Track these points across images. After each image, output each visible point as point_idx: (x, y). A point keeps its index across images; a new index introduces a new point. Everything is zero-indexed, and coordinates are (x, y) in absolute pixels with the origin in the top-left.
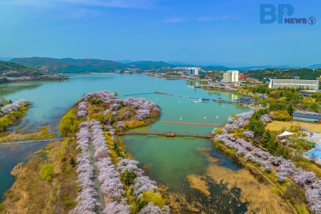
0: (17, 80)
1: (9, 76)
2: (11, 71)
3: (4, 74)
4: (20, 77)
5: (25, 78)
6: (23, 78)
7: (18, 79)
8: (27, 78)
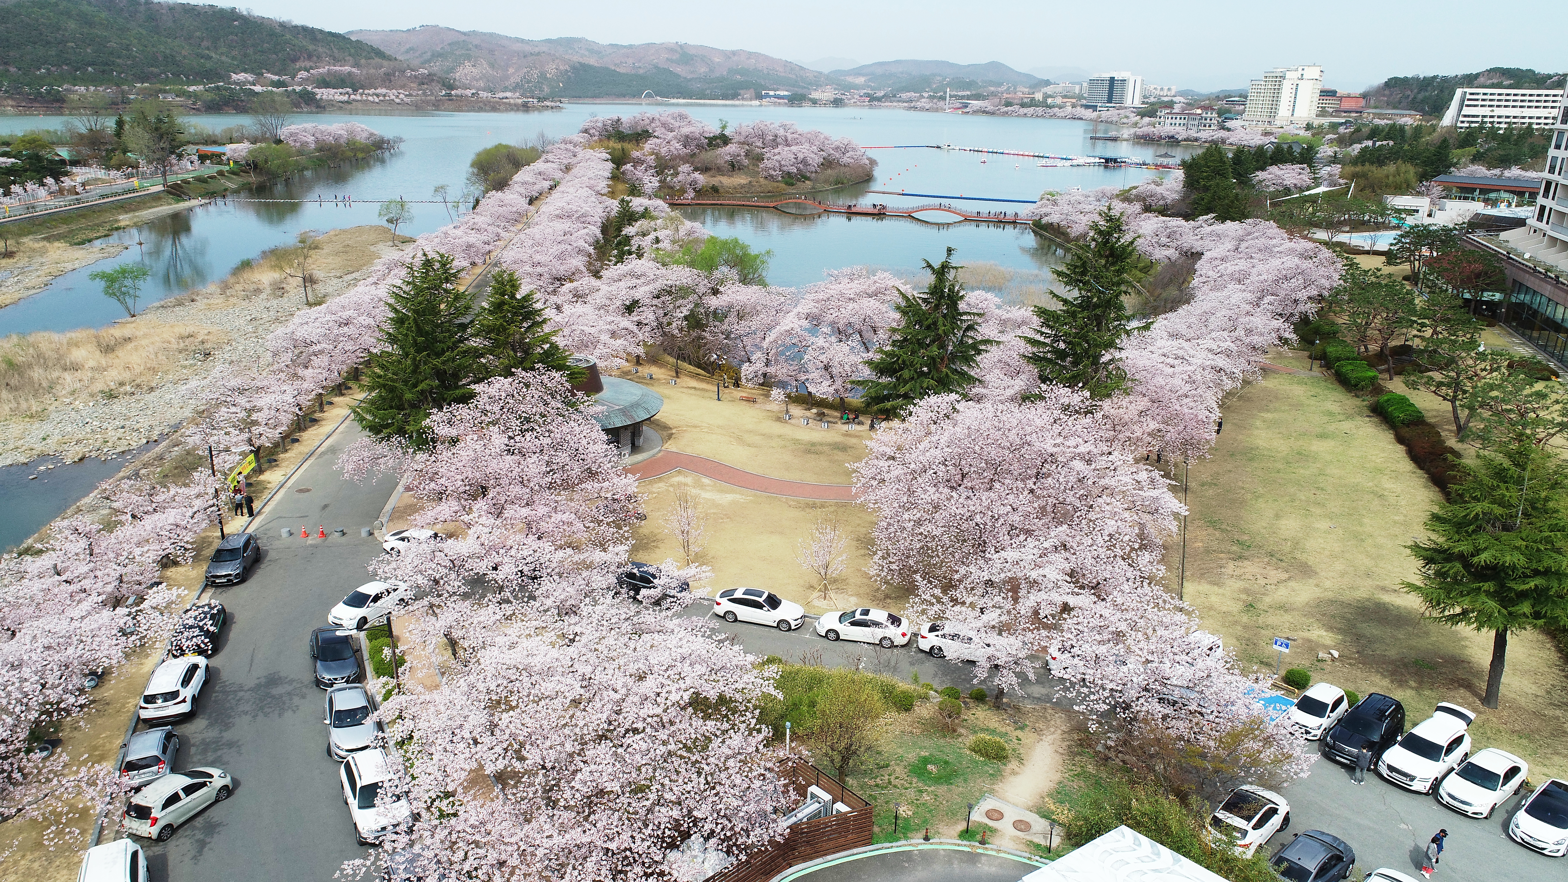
0: (354, 100)
1: (324, 83)
2: (329, 64)
3: (303, 74)
4: (366, 92)
5: (384, 96)
6: (378, 95)
7: (358, 97)
8: (392, 94)
